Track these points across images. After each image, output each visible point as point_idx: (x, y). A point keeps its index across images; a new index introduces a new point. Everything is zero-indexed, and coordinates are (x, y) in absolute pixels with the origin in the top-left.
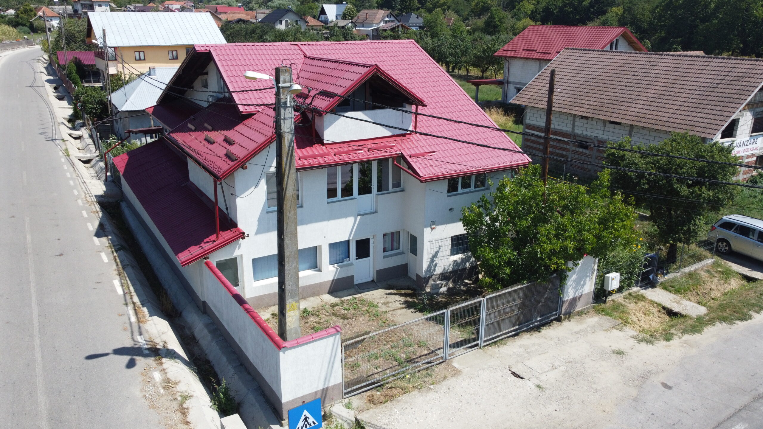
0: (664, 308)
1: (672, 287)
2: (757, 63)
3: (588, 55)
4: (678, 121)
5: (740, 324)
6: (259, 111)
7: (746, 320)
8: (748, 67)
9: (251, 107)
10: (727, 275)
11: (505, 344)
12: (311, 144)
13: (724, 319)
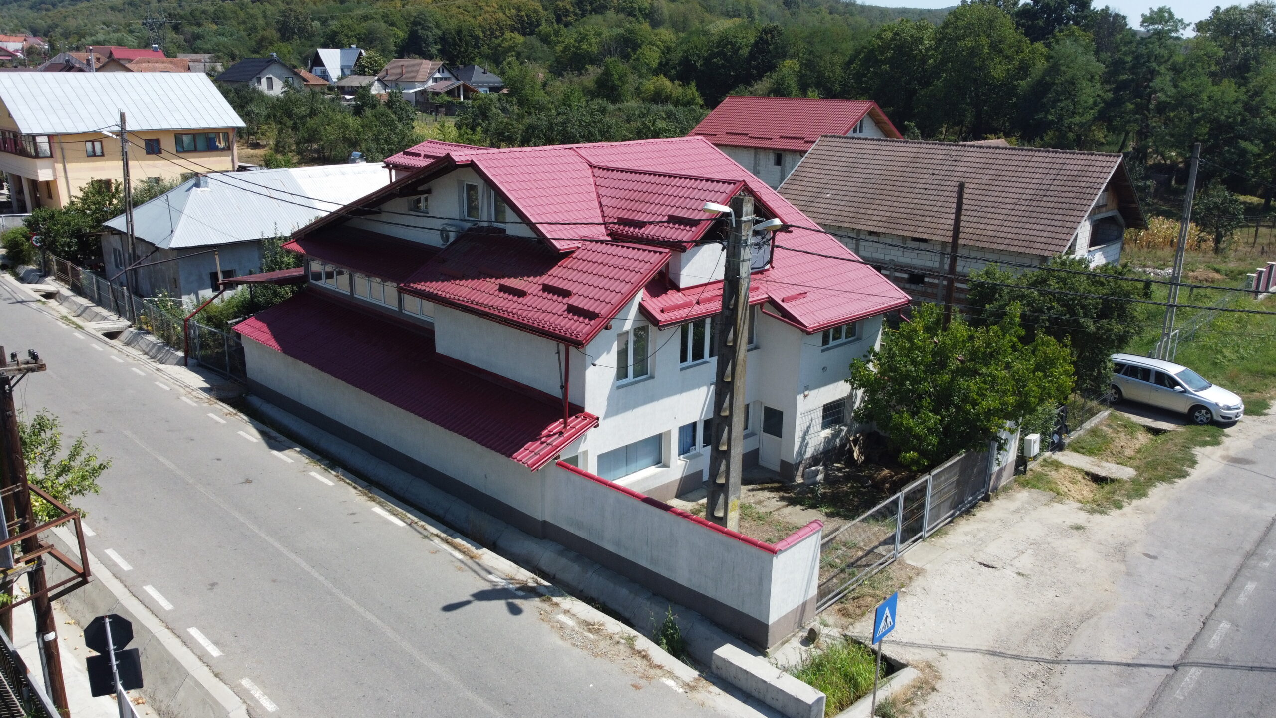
0: (1087, 473)
1: (1083, 448)
2: (1093, 157)
3: (858, 146)
4: (1009, 236)
5: (1181, 482)
6: (579, 248)
7: (1184, 477)
8: (1082, 162)
9: (568, 242)
10: (1130, 428)
11: (946, 533)
12: (665, 291)
13: (1162, 479)
